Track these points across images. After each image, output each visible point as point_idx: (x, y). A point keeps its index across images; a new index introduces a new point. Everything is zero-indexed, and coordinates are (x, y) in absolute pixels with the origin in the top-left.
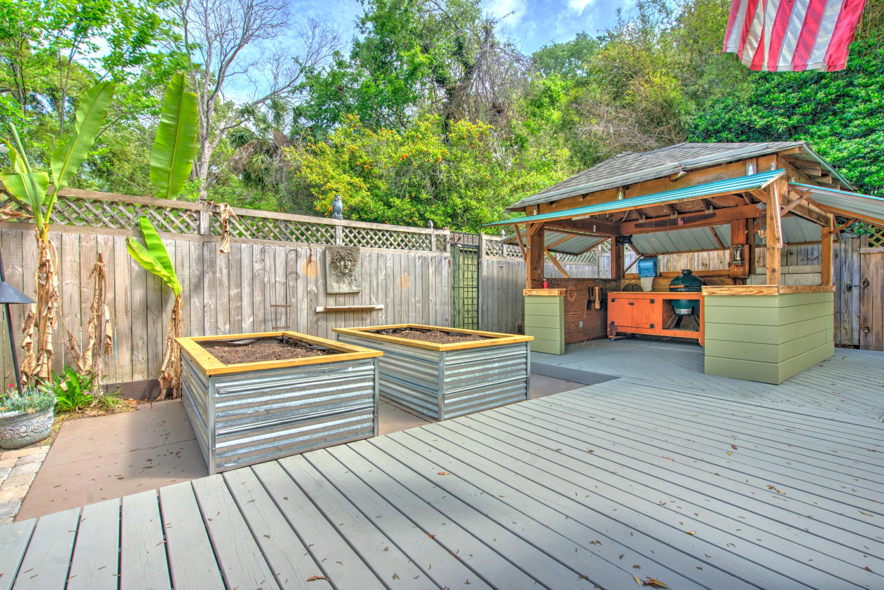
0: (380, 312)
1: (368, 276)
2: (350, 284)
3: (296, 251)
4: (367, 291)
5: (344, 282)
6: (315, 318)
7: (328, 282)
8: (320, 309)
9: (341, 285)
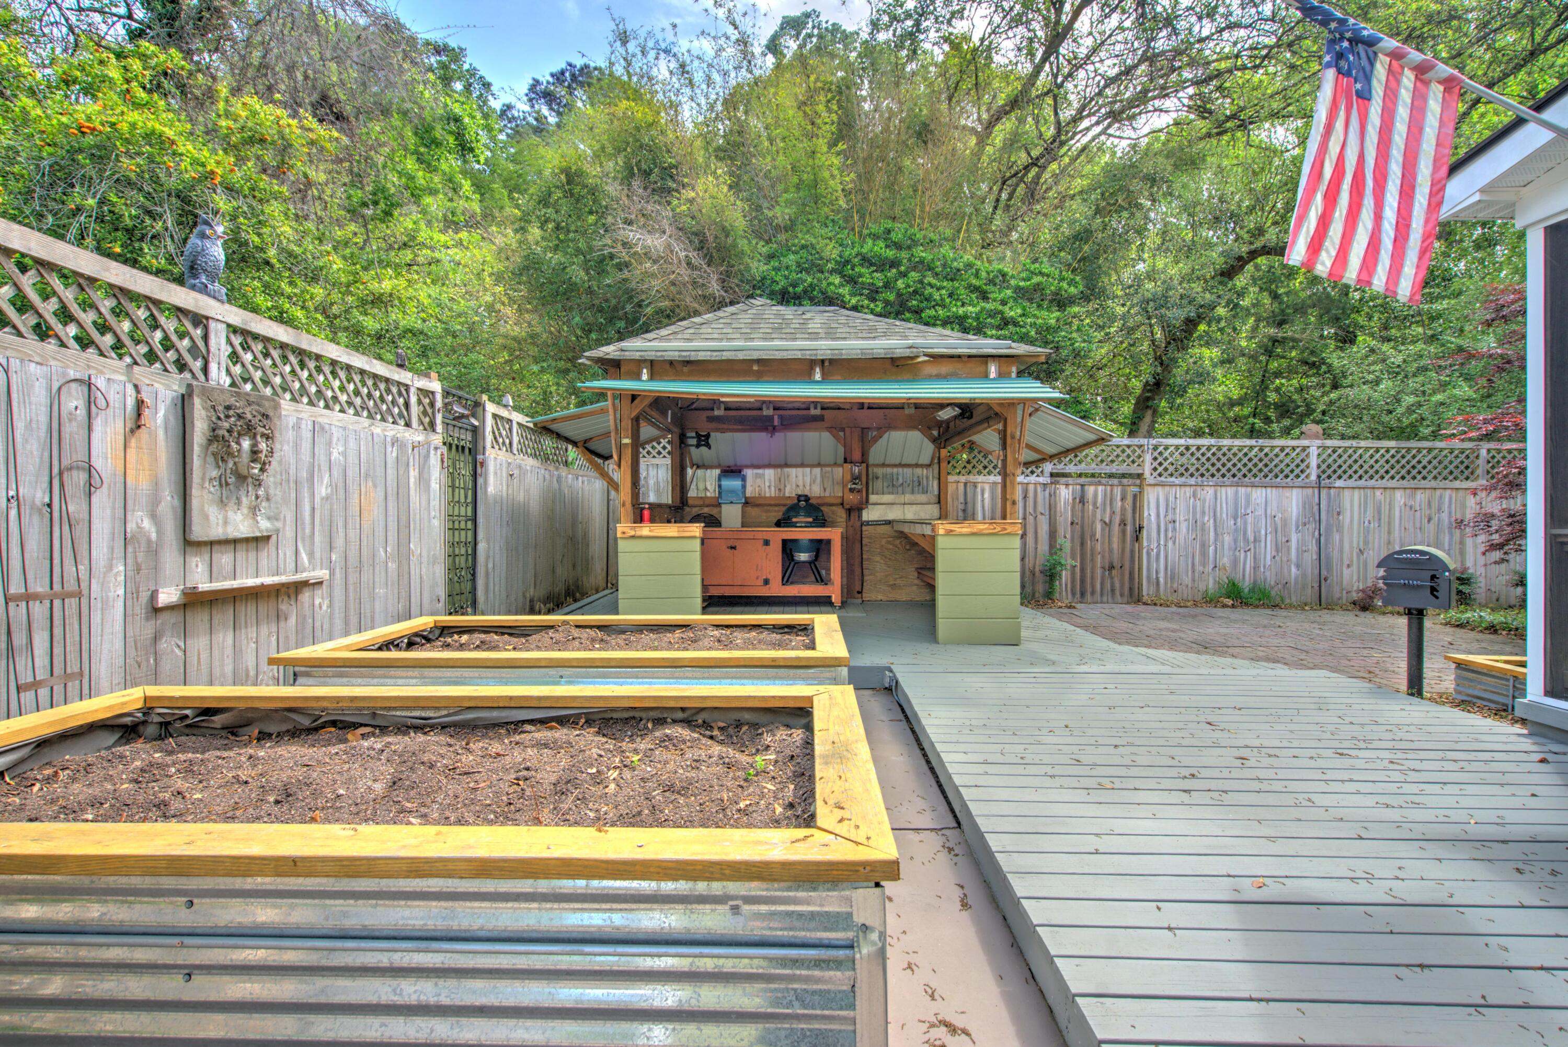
0: (318, 592)
1: (292, 485)
2: (254, 510)
3: (89, 384)
4: (289, 532)
5: (239, 503)
6: (148, 630)
7: (195, 503)
8: (168, 596)
9: (230, 514)
